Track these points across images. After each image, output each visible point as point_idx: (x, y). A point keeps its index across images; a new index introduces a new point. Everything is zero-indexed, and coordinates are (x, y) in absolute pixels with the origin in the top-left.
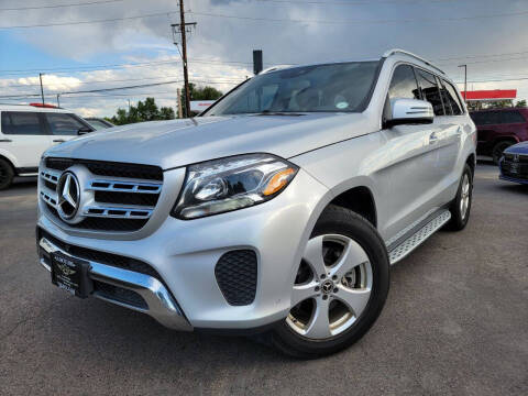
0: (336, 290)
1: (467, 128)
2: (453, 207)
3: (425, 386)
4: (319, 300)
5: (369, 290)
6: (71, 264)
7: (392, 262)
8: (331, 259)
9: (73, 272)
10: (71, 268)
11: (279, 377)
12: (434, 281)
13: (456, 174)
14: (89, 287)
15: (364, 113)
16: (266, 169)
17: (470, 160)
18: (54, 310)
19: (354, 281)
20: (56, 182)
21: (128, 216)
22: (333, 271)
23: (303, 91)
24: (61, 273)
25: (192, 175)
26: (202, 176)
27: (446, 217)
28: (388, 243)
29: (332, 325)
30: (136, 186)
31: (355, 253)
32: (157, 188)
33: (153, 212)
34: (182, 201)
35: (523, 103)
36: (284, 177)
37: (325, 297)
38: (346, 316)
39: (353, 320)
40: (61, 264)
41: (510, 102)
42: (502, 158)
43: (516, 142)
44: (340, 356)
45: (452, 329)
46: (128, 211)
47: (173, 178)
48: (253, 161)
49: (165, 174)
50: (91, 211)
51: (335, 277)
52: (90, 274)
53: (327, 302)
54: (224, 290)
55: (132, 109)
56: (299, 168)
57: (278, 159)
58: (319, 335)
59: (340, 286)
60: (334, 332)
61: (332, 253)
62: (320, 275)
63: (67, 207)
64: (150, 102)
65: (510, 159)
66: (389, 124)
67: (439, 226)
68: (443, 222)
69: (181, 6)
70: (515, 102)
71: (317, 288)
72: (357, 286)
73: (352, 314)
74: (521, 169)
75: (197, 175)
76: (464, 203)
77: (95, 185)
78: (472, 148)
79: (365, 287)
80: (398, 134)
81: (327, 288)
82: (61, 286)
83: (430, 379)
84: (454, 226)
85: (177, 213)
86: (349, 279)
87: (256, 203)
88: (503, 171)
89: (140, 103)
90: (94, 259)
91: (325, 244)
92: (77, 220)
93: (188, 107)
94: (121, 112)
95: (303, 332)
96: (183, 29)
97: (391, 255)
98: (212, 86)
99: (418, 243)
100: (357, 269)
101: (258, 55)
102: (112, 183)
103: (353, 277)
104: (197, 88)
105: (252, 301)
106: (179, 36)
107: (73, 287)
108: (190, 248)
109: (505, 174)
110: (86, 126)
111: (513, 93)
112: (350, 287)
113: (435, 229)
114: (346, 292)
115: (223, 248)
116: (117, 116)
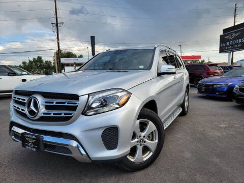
0: (145, 142)
1: (186, 74)
2: (182, 106)
3: (180, 177)
4: (138, 146)
5: (157, 141)
6: (33, 137)
7: (165, 128)
8: (142, 129)
9: (34, 141)
10: (34, 139)
11: (124, 179)
12: (179, 136)
13: (183, 93)
14: (42, 147)
15: (151, 70)
16: (119, 94)
17: (187, 87)
18: (14, 160)
19: (151, 138)
20: (25, 102)
21: (63, 115)
22: (143, 134)
23: (120, 60)
24: (28, 142)
25: (90, 98)
26: (95, 98)
27: (180, 110)
28: (162, 120)
29: (144, 156)
30: (66, 102)
31: (151, 126)
32: (76, 103)
33: (74, 113)
34: (86, 109)
35: (203, 61)
36: (125, 98)
37: (141, 145)
38: (148, 152)
39: (151, 154)
40: (28, 137)
41: (198, 60)
42: (198, 85)
43: (203, 78)
44: (147, 169)
45: (188, 155)
46: (63, 113)
47: (83, 99)
48: (114, 92)
49: (80, 97)
50: (44, 114)
51: (144, 136)
52: (43, 141)
53: (142, 147)
54: (105, 144)
55: (30, 61)
56: (131, 93)
57: (124, 90)
58: (139, 161)
59: (146, 140)
60: (145, 159)
61: (143, 127)
62: (139, 136)
63: (31, 112)
64: (40, 58)
65: (201, 85)
66: (160, 74)
67: (178, 114)
68: (180, 112)
69: (56, 15)
70: (200, 61)
71: (138, 142)
72: (152, 140)
73: (151, 151)
74: (205, 89)
75: (92, 98)
76: (186, 104)
77: (46, 102)
78: (188, 82)
79: (156, 139)
80: (163, 78)
81: (142, 141)
82: (27, 147)
83: (182, 175)
84: (183, 114)
85: (84, 113)
86: (149, 137)
87: (117, 108)
88: (199, 90)
89: (34, 58)
90: (45, 135)
91: (141, 123)
92: (37, 118)
93: (60, 61)
94: (24, 63)
95: (133, 160)
96: (57, 25)
97: (164, 126)
98: (70, 51)
99: (171, 121)
100: (152, 133)
101: (93, 38)
102: (55, 102)
103: (151, 136)
104: (63, 51)
105: (116, 148)
106: (55, 28)
107: (34, 147)
108: (92, 128)
109: (200, 91)
110: (12, 71)
111: (199, 57)
112: (149, 140)
113: (177, 115)
114: (149, 143)
115: (105, 127)
116: (22, 65)
